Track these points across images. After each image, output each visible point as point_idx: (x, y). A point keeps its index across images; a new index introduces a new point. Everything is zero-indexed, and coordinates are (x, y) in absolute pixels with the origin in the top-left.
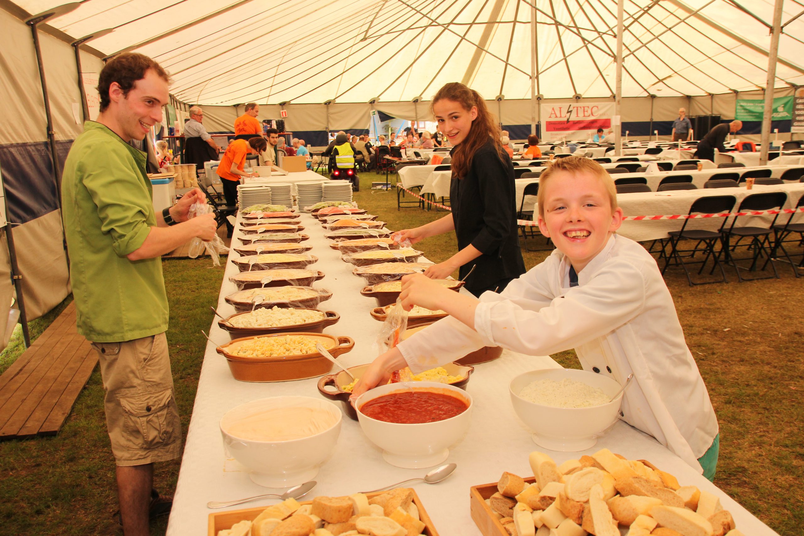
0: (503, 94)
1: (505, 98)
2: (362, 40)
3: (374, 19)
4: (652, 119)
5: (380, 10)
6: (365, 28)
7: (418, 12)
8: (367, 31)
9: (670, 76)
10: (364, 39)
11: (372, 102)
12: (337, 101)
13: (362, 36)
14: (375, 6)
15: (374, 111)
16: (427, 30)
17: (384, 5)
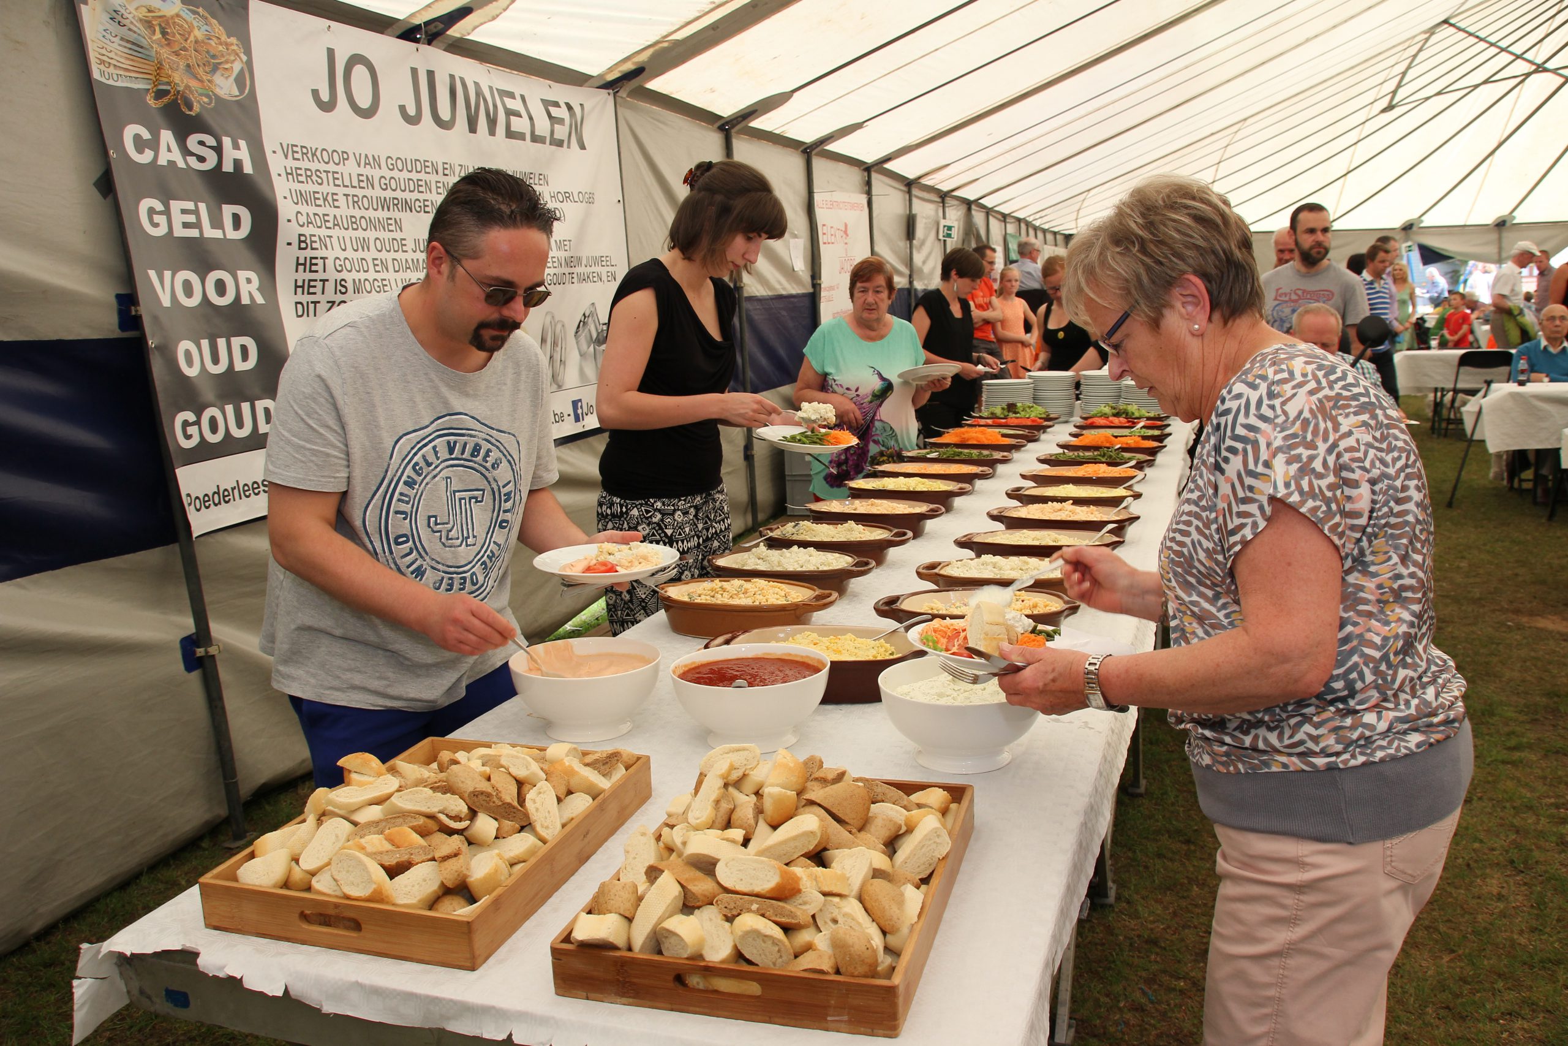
2: (1383, 111)
3: (1409, 68)
5: (1420, 50)
6: (1391, 85)
7: (1502, 50)
8: (1394, 92)
10: (1390, 107)
11: (1407, 228)
13: (1383, 103)
14: (1407, 44)
15: (1410, 244)
16: (1527, 81)
17: (1427, 40)
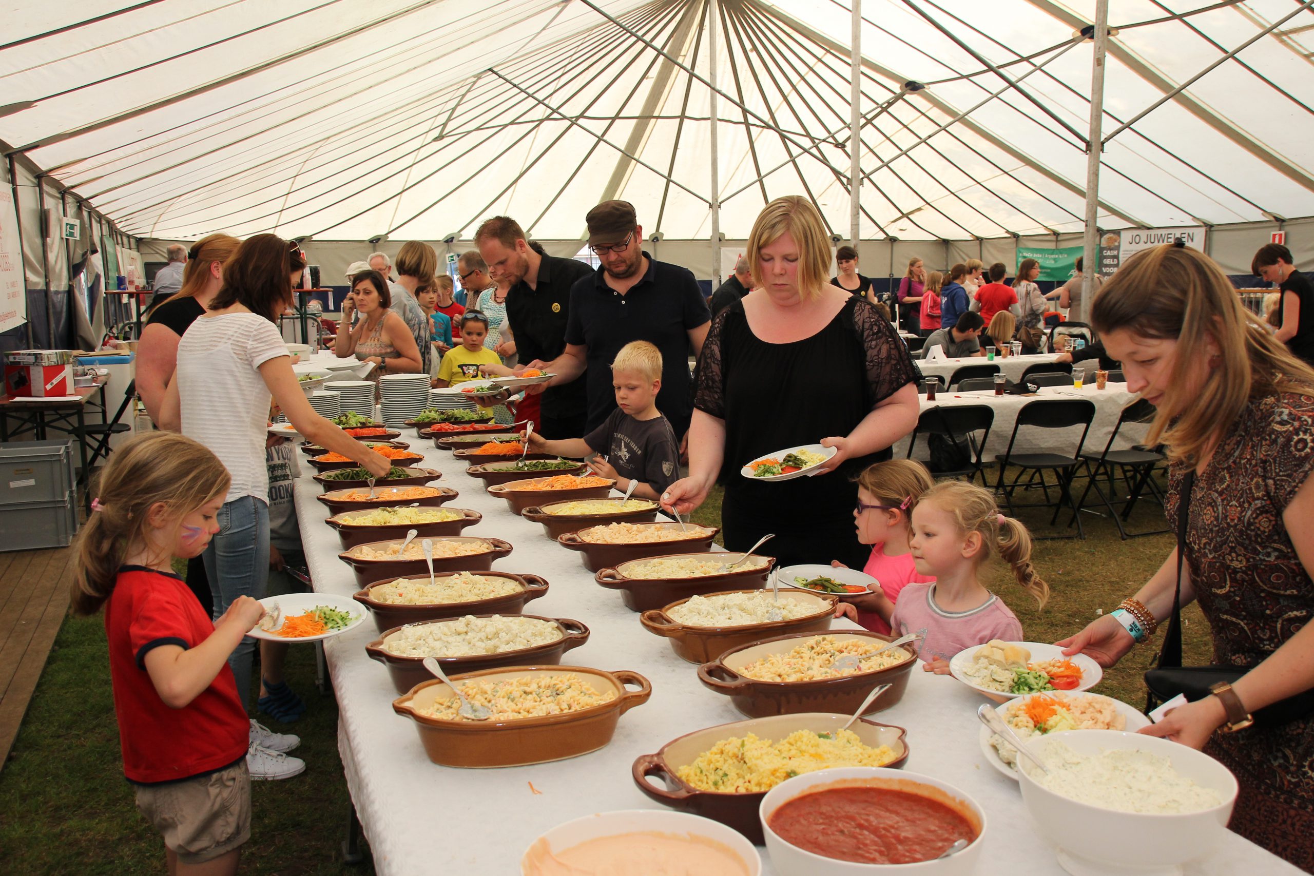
0: (660, 231)
1: (664, 238)
2: (436, 140)
3: (458, 105)
4: (891, 274)
5: (469, 91)
6: (443, 119)
7: (530, 96)
9: (919, 209)
10: (441, 137)
11: (449, 240)
12: (391, 237)
13: (436, 133)
14: (460, 85)
15: (452, 254)
16: (541, 125)
17: (475, 83)
